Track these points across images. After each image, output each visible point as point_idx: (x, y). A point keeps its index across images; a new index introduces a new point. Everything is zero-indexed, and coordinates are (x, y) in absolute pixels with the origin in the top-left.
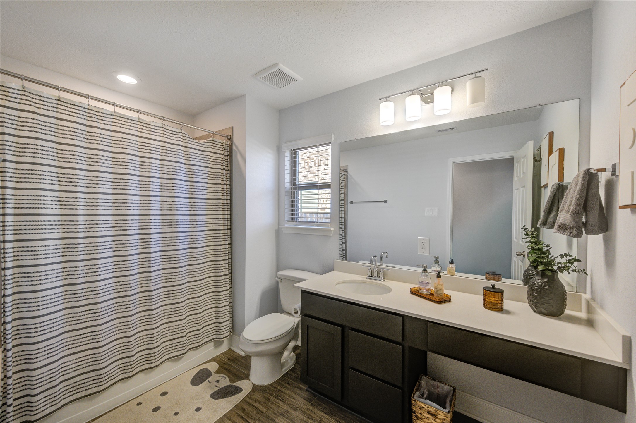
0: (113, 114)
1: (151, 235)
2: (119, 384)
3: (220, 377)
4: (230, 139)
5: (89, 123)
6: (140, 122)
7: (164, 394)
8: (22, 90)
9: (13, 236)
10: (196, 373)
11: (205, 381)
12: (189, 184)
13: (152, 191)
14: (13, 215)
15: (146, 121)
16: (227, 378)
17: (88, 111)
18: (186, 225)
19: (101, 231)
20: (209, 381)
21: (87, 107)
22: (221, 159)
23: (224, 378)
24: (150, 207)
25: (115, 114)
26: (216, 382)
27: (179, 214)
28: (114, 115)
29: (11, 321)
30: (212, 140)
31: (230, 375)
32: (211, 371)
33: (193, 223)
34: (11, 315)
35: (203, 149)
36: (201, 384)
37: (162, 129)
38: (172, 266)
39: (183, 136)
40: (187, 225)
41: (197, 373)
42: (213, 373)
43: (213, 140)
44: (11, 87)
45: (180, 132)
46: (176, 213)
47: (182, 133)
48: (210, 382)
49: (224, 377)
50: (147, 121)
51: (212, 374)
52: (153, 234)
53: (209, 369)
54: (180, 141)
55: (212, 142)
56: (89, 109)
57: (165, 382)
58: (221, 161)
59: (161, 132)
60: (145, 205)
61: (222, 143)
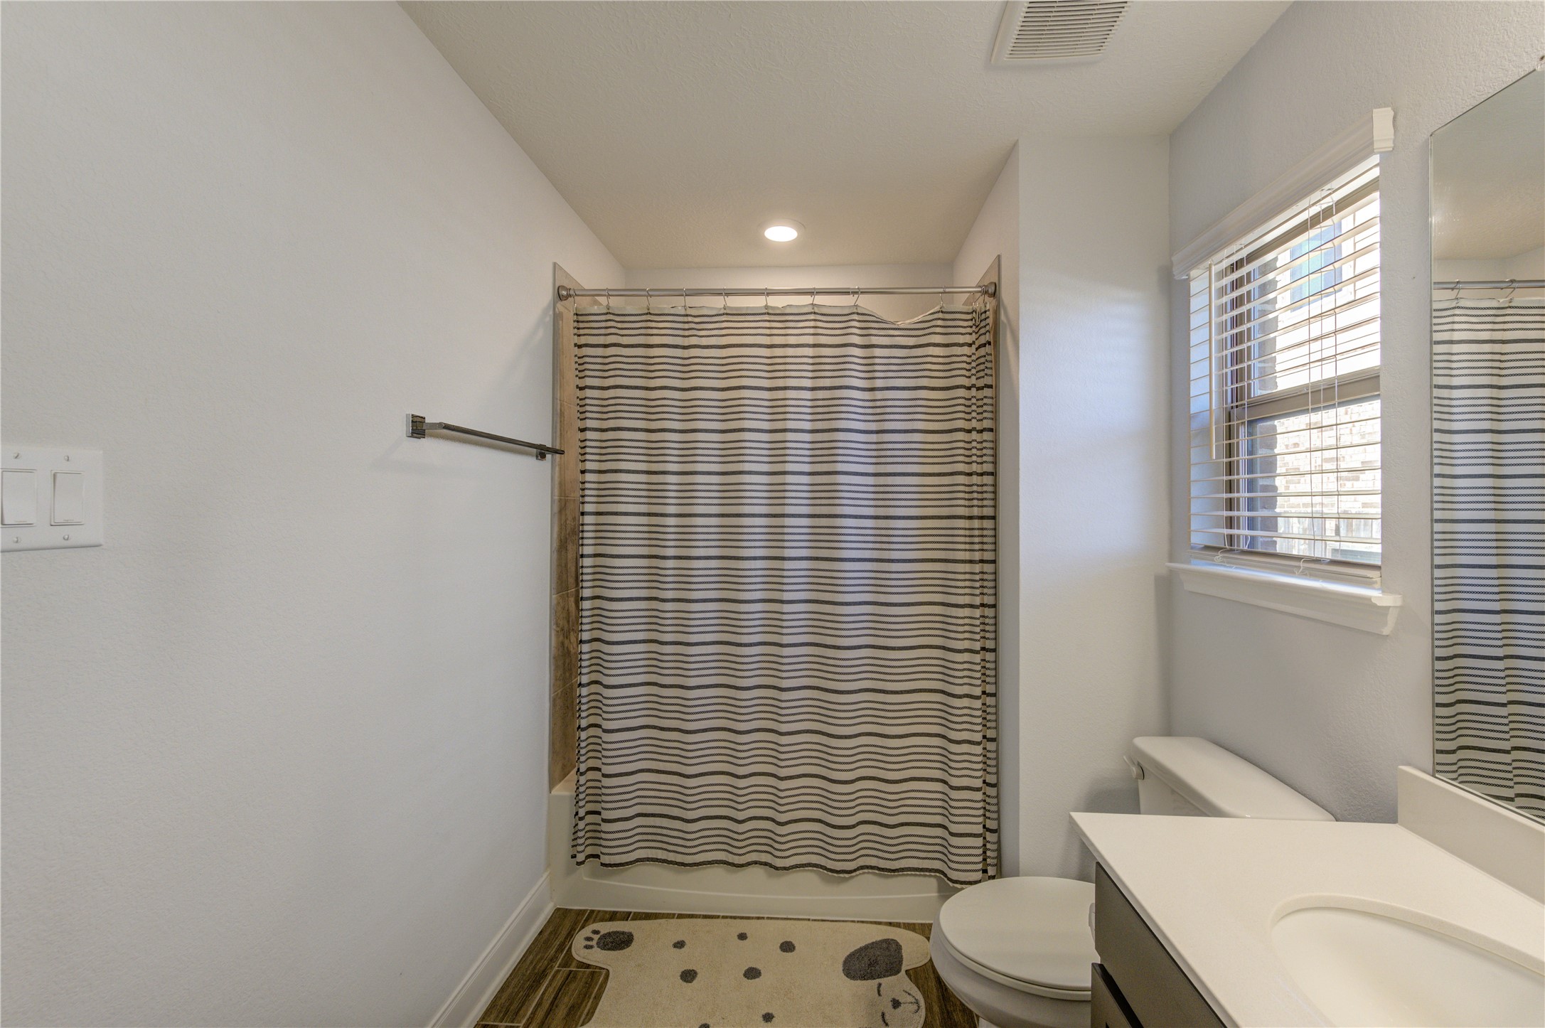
0: (722, 312)
1: (786, 562)
2: (718, 871)
3: (909, 994)
4: (994, 295)
5: (686, 342)
6: (768, 314)
7: (787, 947)
8: (607, 314)
9: (593, 547)
10: (871, 942)
11: (873, 978)
12: (874, 438)
13: (788, 462)
14: (594, 515)
15: (778, 308)
16: (923, 1012)
17: (686, 319)
18: (864, 542)
19: (698, 547)
20: (880, 985)
21: (683, 312)
22: (965, 359)
23: (915, 1007)
24: (784, 498)
25: (725, 312)
26: (890, 1004)
27: (845, 515)
28: (724, 314)
29: (589, 684)
30: (938, 312)
31: (936, 1009)
32: (904, 963)
33: (883, 539)
34: (589, 673)
35: (911, 341)
36: (859, 981)
37: (812, 317)
38: (829, 641)
39: (859, 321)
40: (868, 542)
41: (873, 943)
42: (904, 968)
43: (942, 312)
44: (593, 312)
45: (853, 313)
46: (838, 513)
47: (858, 314)
48: (879, 991)
49: (917, 1002)
50: (780, 307)
51: (898, 971)
52: (789, 560)
53: (903, 951)
54: (851, 334)
55: (940, 315)
56: (687, 315)
57: (809, 920)
58: (964, 365)
59: (812, 324)
60: (777, 494)
61: (968, 313)
